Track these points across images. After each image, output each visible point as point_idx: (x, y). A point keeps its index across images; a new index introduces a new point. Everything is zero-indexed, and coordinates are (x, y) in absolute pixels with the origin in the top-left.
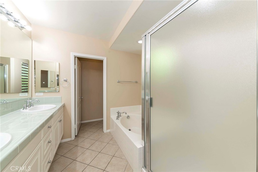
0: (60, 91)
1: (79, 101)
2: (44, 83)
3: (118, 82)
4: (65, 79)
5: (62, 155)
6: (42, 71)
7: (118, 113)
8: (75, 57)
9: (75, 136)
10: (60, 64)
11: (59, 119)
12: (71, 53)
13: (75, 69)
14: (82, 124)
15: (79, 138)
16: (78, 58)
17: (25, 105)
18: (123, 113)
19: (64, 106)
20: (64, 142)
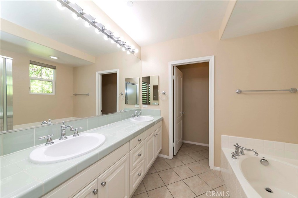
0: (160, 104)
1: (178, 117)
2: (155, 96)
3: (237, 92)
4: (164, 92)
5: (158, 171)
6: (154, 86)
7: (237, 147)
8: (173, 67)
9: (173, 155)
10: (160, 77)
11: (155, 133)
12: (169, 62)
13: (173, 80)
14: (183, 143)
15: (177, 160)
16: (176, 66)
17: (133, 115)
18: (250, 150)
19: (162, 120)
20: (162, 158)
